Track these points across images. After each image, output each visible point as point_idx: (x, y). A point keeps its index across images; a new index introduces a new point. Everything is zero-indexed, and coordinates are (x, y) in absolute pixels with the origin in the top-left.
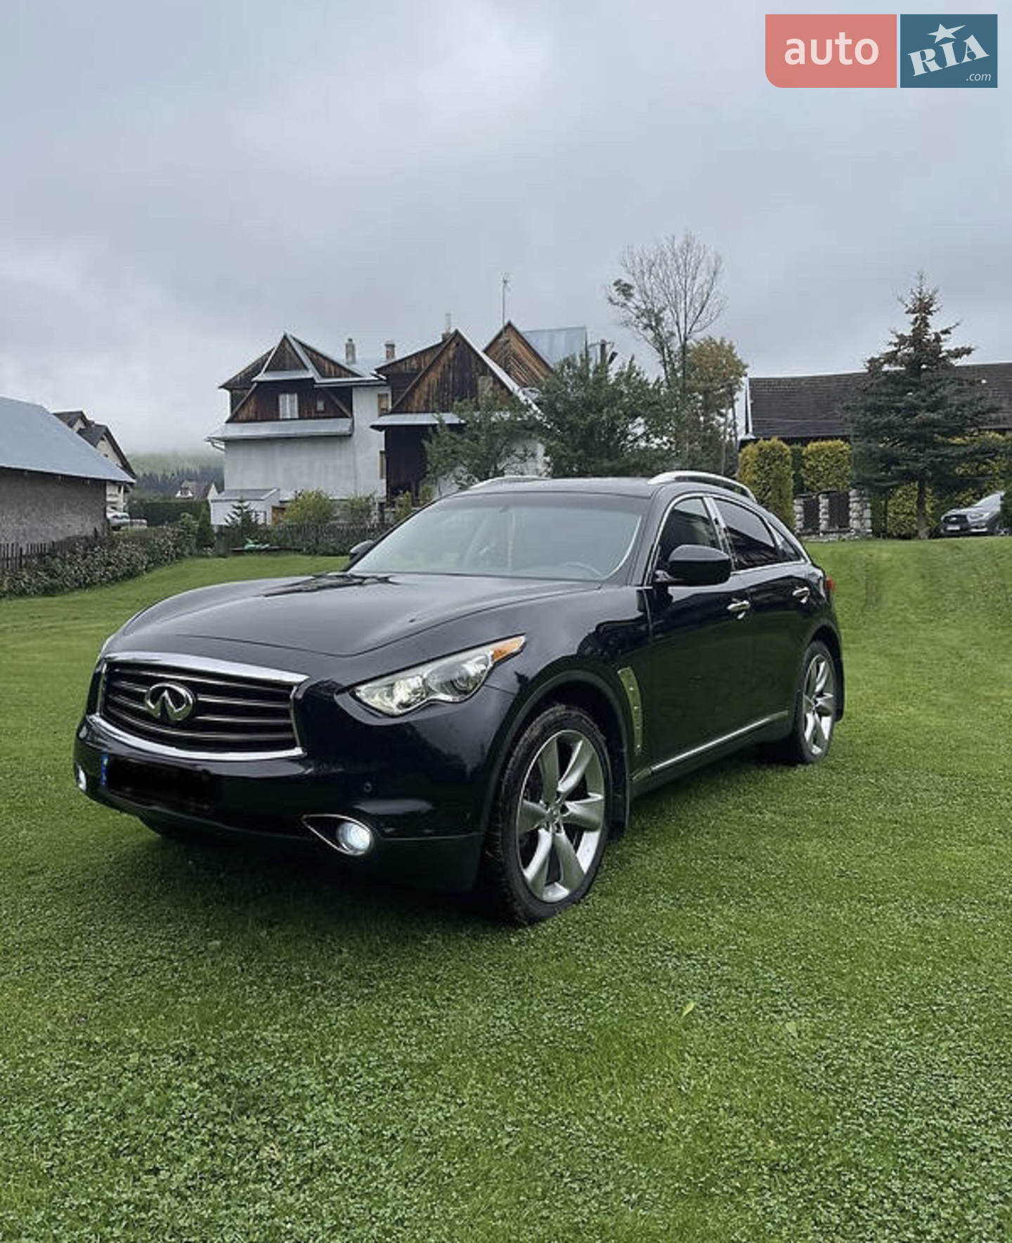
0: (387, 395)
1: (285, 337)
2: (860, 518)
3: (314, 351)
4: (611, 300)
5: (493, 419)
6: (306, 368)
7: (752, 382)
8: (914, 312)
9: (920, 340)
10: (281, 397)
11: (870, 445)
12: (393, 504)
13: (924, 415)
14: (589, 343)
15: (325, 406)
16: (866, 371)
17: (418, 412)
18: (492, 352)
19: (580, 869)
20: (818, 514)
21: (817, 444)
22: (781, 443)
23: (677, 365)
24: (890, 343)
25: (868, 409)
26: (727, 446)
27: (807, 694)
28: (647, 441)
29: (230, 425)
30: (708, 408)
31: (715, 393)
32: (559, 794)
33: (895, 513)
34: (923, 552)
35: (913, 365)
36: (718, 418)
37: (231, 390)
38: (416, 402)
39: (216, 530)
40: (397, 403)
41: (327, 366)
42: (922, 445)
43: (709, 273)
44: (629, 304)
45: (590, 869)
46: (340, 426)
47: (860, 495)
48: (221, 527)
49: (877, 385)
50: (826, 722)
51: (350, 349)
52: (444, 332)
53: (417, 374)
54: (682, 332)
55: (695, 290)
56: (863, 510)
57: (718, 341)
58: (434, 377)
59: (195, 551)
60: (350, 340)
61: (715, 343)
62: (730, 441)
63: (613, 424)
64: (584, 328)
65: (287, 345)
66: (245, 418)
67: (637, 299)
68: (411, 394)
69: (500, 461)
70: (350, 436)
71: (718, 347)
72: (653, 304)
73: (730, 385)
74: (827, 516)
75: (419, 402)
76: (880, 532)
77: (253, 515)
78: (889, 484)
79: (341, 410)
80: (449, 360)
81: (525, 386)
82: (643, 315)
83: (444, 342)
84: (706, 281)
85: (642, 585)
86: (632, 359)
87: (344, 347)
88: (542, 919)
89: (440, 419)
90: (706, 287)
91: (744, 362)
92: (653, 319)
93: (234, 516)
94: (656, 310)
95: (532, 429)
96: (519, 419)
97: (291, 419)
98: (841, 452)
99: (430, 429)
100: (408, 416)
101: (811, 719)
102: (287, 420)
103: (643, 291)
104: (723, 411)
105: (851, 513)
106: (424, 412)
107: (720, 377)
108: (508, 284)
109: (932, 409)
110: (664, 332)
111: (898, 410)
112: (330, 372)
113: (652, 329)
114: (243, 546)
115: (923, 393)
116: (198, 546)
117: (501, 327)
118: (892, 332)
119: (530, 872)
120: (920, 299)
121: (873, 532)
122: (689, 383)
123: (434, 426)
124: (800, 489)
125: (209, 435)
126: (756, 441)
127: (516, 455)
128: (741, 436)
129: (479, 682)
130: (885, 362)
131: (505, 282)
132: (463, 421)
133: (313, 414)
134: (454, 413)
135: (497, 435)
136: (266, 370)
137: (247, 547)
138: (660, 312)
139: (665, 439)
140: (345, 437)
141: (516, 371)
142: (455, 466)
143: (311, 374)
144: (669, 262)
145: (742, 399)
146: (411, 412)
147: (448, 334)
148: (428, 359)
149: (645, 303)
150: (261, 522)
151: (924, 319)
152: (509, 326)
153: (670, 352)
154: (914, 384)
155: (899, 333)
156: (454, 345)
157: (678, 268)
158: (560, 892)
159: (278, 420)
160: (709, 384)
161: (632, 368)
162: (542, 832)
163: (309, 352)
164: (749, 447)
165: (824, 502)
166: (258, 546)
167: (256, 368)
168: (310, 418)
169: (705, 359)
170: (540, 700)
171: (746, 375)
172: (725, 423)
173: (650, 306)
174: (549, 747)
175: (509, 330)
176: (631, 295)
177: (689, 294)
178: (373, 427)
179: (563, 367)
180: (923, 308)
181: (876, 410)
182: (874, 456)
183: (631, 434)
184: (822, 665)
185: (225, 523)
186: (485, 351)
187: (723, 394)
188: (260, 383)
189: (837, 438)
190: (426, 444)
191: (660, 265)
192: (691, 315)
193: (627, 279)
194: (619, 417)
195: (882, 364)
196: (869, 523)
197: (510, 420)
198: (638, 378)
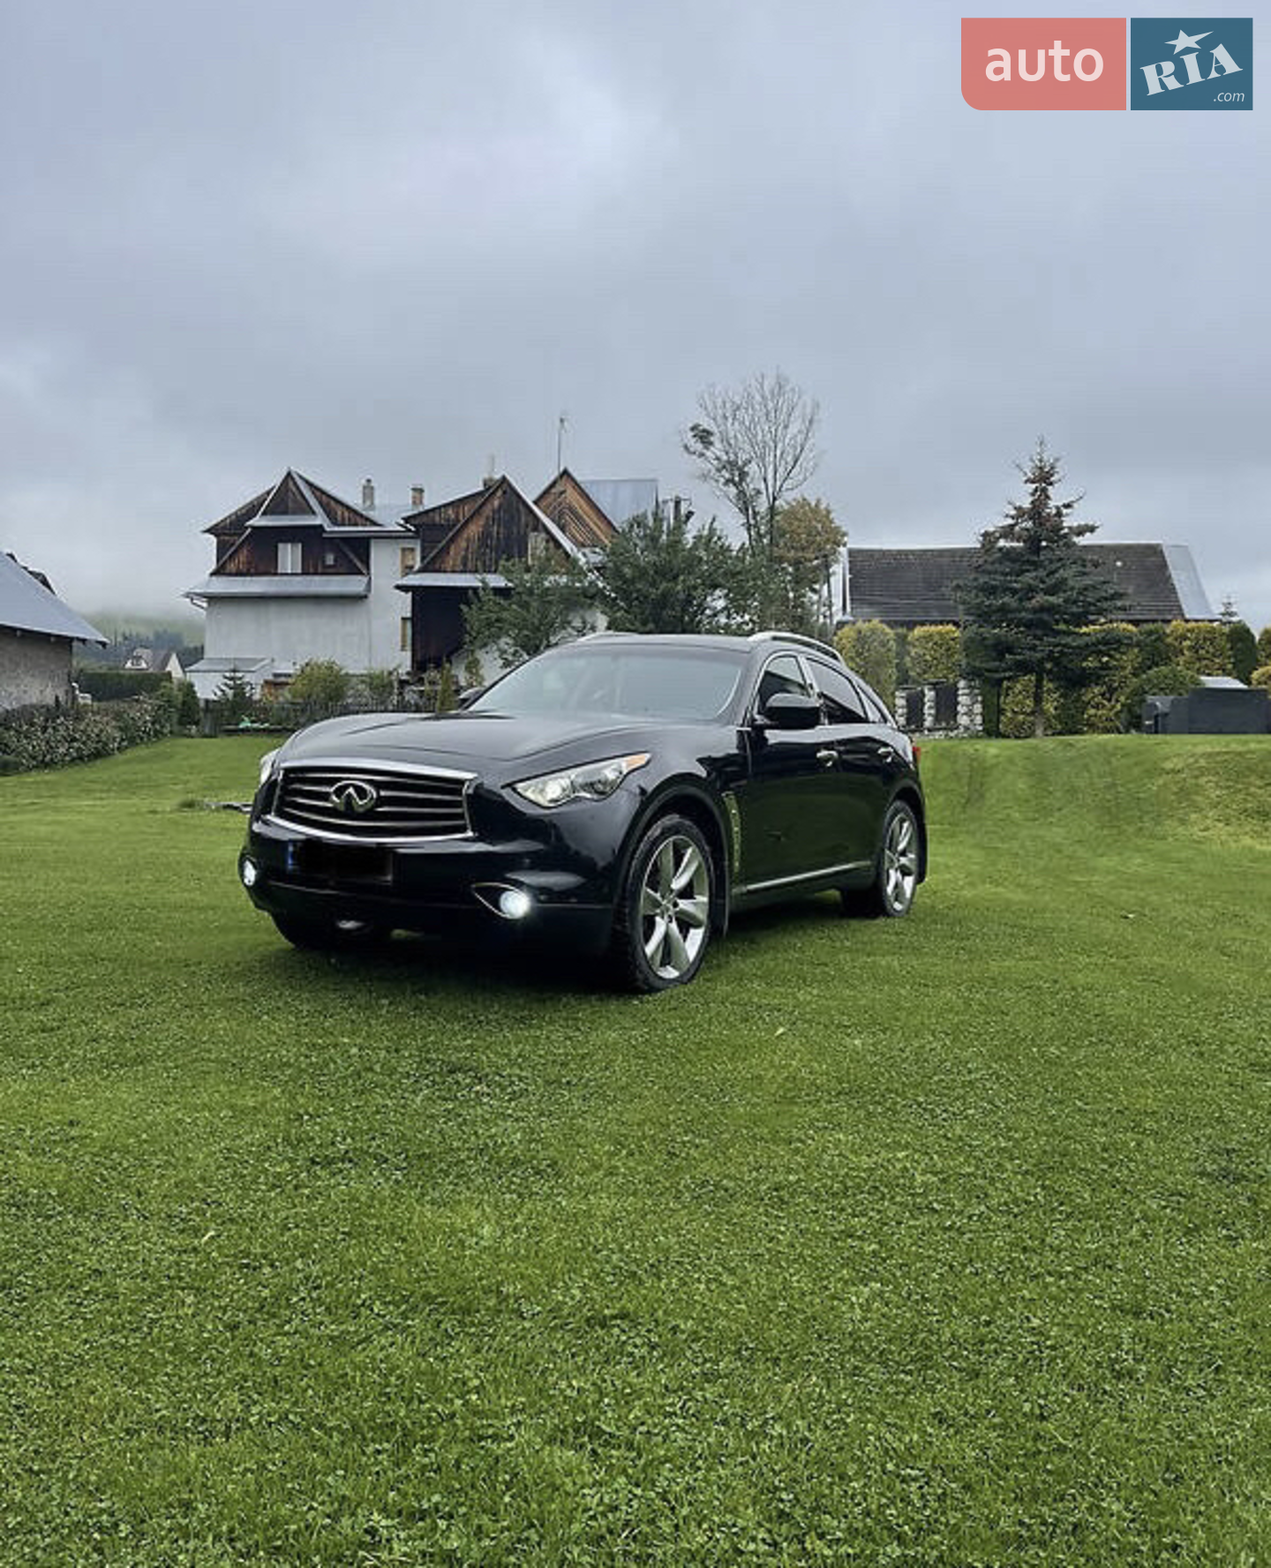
0: (412, 550)
1: (289, 474)
2: (969, 713)
3: (323, 493)
4: (686, 447)
5: (547, 584)
6: (314, 513)
7: (851, 553)
8: (1033, 482)
9: (1040, 513)
10: (281, 546)
11: (982, 630)
12: (421, 681)
13: (1040, 599)
14: (660, 500)
15: (335, 560)
16: (979, 546)
17: (453, 572)
18: (544, 503)
19: (687, 957)
20: (922, 710)
21: (925, 628)
22: (884, 626)
23: (763, 529)
24: (1007, 516)
25: (982, 590)
26: (820, 629)
27: (890, 849)
28: (728, 617)
29: (214, 578)
30: (798, 581)
31: (809, 564)
32: (672, 891)
33: (1013, 712)
34: (1035, 748)
35: (1033, 542)
36: (810, 594)
37: (216, 535)
38: (451, 560)
39: (202, 704)
40: (428, 559)
41: (339, 513)
42: (1039, 632)
43: (804, 421)
44: (708, 454)
45: (695, 959)
46: (353, 584)
47: (970, 687)
48: (207, 701)
49: (993, 563)
50: (909, 882)
51: (368, 491)
52: (486, 476)
53: (454, 526)
54: (771, 490)
55: (787, 441)
56: (973, 704)
57: (813, 504)
58: (474, 530)
59: (176, 728)
60: (369, 481)
61: (809, 504)
62: (825, 624)
63: (689, 595)
64: (653, 480)
65: (291, 483)
66: (234, 571)
67: (717, 448)
68: (446, 550)
69: (554, 633)
70: (366, 597)
71: (812, 510)
72: (736, 455)
73: (825, 556)
74: (933, 711)
75: (455, 560)
76: (992, 730)
77: (248, 688)
78: (1002, 675)
79: (355, 565)
80: (494, 511)
81: (583, 546)
82: (724, 467)
83: (487, 490)
84: (800, 432)
85: (742, 726)
86: (714, 520)
87: (361, 488)
88: (659, 990)
89: (483, 581)
90: (800, 438)
91: (844, 529)
92: (737, 473)
93: (224, 688)
94: (740, 463)
95: (592, 598)
96: (578, 585)
97: (292, 574)
98: (953, 639)
99: (470, 592)
100: (442, 576)
101: (894, 876)
102: (287, 574)
103: (725, 439)
104: (817, 587)
105: (959, 708)
106: (462, 572)
107: (815, 546)
108: (566, 424)
109: (1051, 591)
110: (750, 492)
111: (1014, 592)
112: (343, 519)
113: (735, 484)
114: (237, 724)
115: (1042, 573)
116: (181, 723)
117: (556, 474)
118: (1010, 503)
119: (650, 949)
120: (1041, 468)
121: (984, 730)
122: (777, 552)
123: (475, 589)
124: (903, 680)
125: (187, 590)
126: (854, 623)
127: (573, 628)
128: (838, 617)
129: (616, 786)
130: (1001, 537)
131: (562, 421)
132: (510, 585)
133: (320, 570)
134: (501, 573)
135: (550, 602)
136: (264, 513)
137: (242, 726)
138: (745, 464)
139: (747, 617)
140: (359, 598)
141: (572, 527)
142: (499, 638)
143: (320, 519)
144: (757, 407)
145: (839, 572)
146: (445, 572)
147: (491, 480)
148: (467, 510)
149: (727, 453)
150: (257, 697)
151: (1044, 490)
152: (565, 473)
153: (755, 514)
154: (1033, 563)
155: (1018, 504)
156: (499, 493)
157: (767, 414)
158: (671, 973)
159: (276, 574)
160: (800, 554)
161: (712, 530)
162: (658, 919)
163: (318, 493)
164: (846, 629)
165: (930, 695)
166: (255, 725)
167: (251, 510)
168: (316, 573)
169: (796, 523)
170: (660, 808)
171: (845, 545)
172: (819, 602)
173: (732, 457)
174: (666, 847)
175: (565, 477)
176: (711, 443)
177: (780, 445)
178: (398, 587)
179: (632, 526)
180: (1043, 478)
181: (991, 591)
182: (986, 642)
183: (709, 608)
184: (906, 825)
185: (212, 697)
186: (536, 503)
187: (817, 567)
188: (254, 528)
189: (948, 623)
190: (464, 608)
191: (747, 409)
192: (781, 470)
193: (706, 424)
194: (695, 588)
195: (998, 539)
196: (979, 719)
197: (566, 586)
198: (719, 543)
